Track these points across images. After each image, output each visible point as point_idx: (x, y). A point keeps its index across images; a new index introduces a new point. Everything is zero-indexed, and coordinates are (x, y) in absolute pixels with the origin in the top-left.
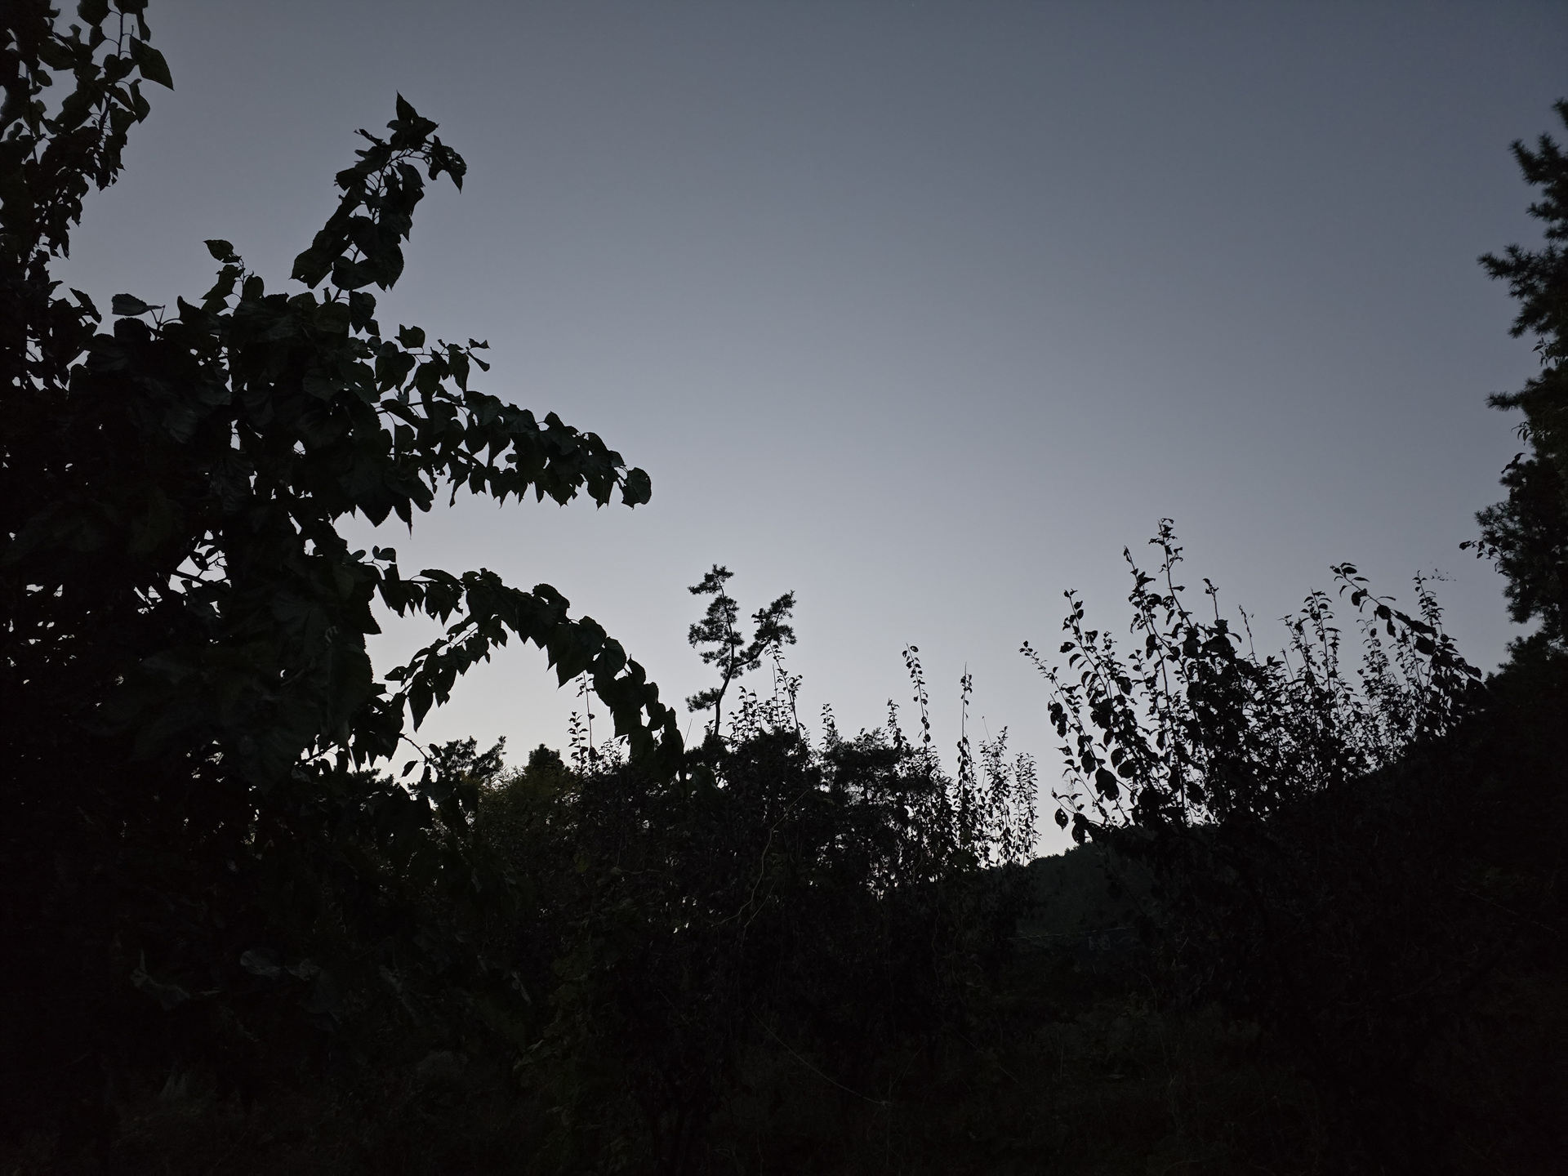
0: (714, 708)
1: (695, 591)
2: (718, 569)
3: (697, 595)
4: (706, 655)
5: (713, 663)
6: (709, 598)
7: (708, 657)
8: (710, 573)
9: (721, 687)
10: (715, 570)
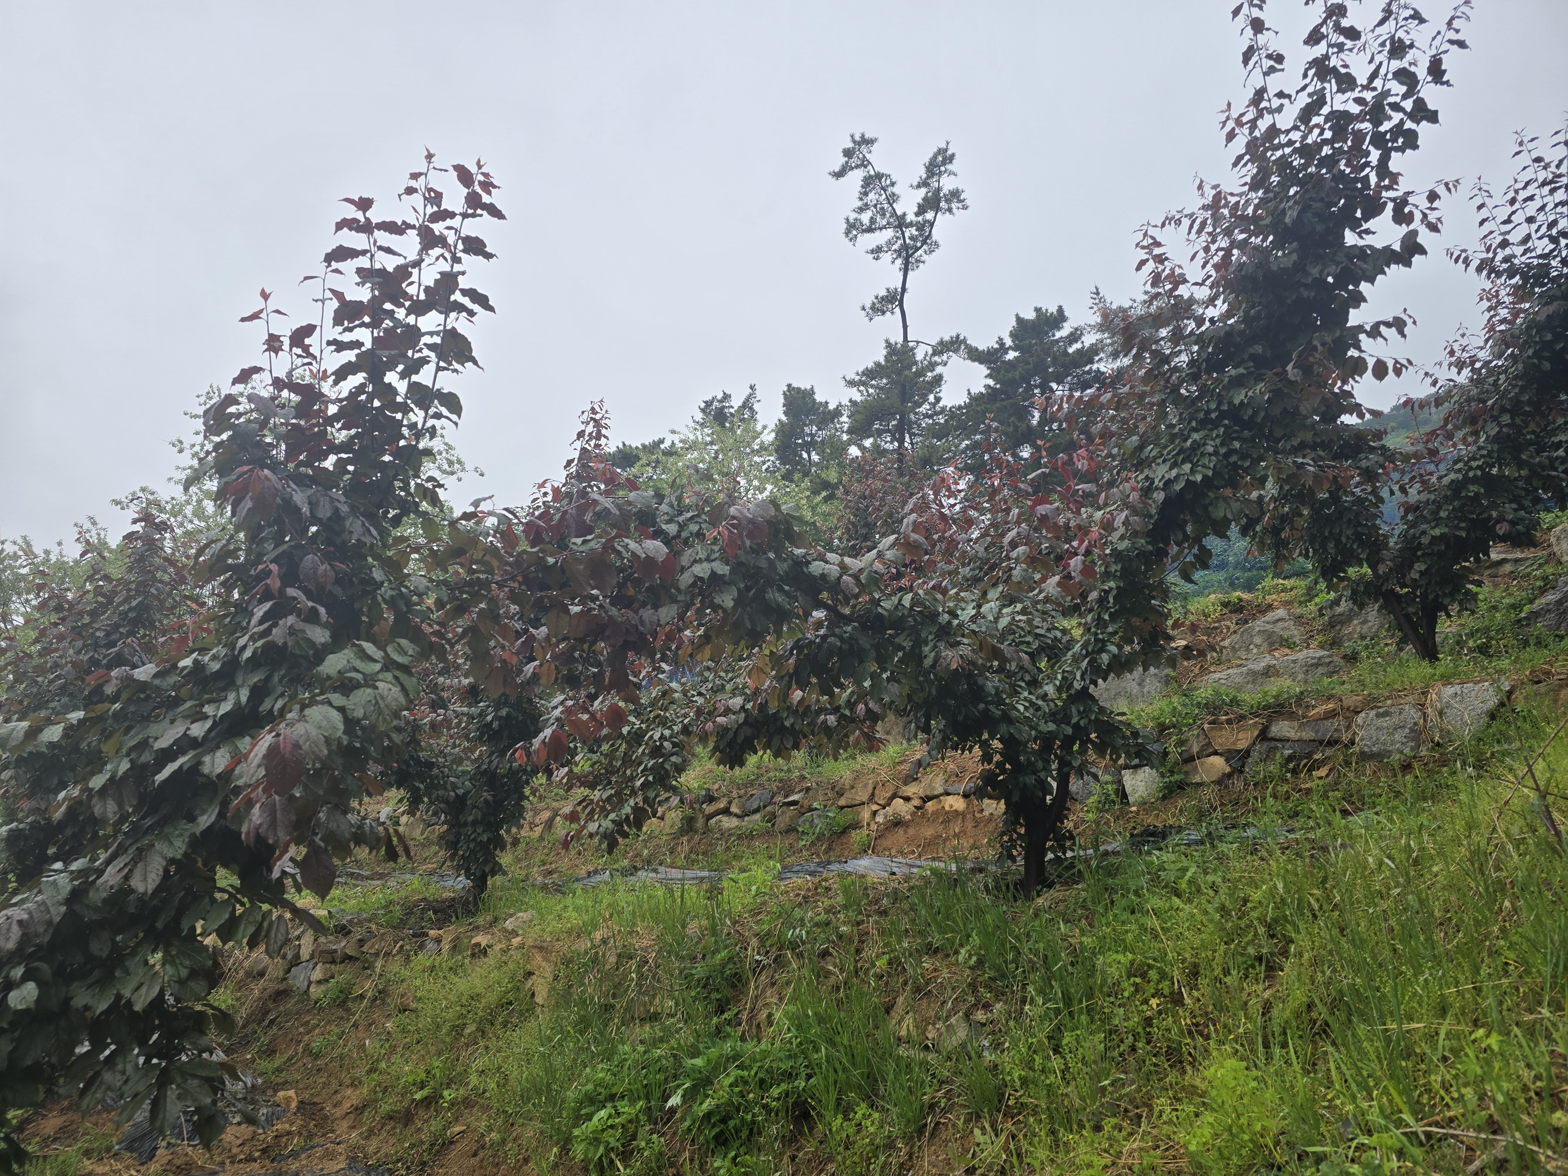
0: (897, 310)
1: (839, 175)
2: (857, 138)
3: (842, 179)
4: (872, 252)
5: (887, 257)
6: (856, 177)
7: (877, 251)
8: (850, 145)
9: (900, 285)
10: (854, 142)
